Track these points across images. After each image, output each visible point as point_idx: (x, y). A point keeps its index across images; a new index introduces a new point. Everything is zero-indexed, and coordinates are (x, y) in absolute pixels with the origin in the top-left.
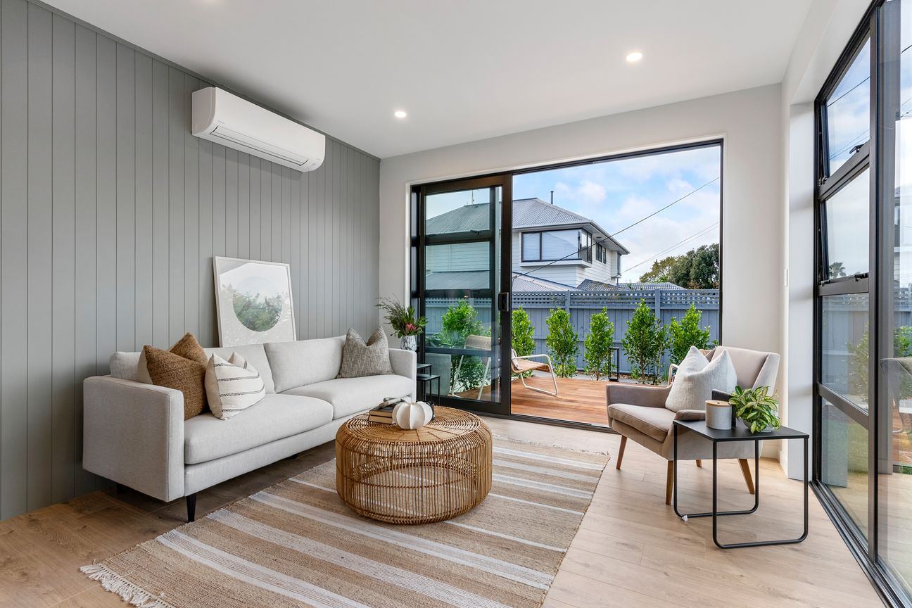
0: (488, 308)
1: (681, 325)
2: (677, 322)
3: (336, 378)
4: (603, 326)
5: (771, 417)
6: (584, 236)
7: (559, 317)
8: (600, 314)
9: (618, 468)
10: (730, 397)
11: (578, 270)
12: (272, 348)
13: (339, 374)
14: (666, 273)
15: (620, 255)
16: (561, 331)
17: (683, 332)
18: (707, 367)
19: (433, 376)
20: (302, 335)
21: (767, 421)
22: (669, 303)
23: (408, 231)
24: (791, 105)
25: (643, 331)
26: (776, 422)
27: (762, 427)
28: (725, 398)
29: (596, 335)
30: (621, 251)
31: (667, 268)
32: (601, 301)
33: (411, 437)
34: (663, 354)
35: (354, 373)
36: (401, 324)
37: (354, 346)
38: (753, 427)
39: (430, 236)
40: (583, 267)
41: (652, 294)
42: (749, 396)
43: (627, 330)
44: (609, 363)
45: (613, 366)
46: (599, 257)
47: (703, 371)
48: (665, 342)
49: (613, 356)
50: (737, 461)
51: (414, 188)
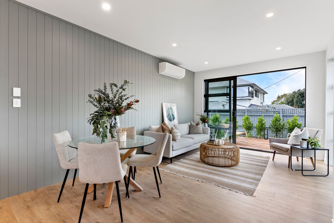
0: (228, 115)
1: (291, 121)
2: (290, 120)
3: (188, 134)
4: (262, 121)
5: (318, 144)
6: (251, 88)
7: (247, 118)
8: (261, 117)
9: (273, 160)
10: (307, 140)
11: (248, 101)
12: (176, 126)
13: (189, 133)
14: (283, 100)
15: (264, 94)
16: (247, 122)
17: (292, 124)
18: (300, 133)
19: (212, 135)
20: (180, 123)
21: (317, 145)
22: (286, 113)
23: (203, 93)
24: (328, 60)
25: (277, 123)
26: (320, 146)
27: (316, 147)
28: (305, 140)
29: (260, 124)
30: (265, 93)
31: (284, 98)
32: (259, 112)
33: (220, 147)
34: (284, 131)
35: (193, 133)
36: (204, 120)
37: (193, 126)
38: (313, 147)
39: (210, 94)
40: (250, 99)
41: (279, 110)
42: (312, 139)
43: (271, 123)
44: (264, 133)
45: (266, 135)
46: (256, 96)
47: (299, 134)
48: (285, 127)
49: (266, 131)
50: (309, 158)
51: (205, 81)
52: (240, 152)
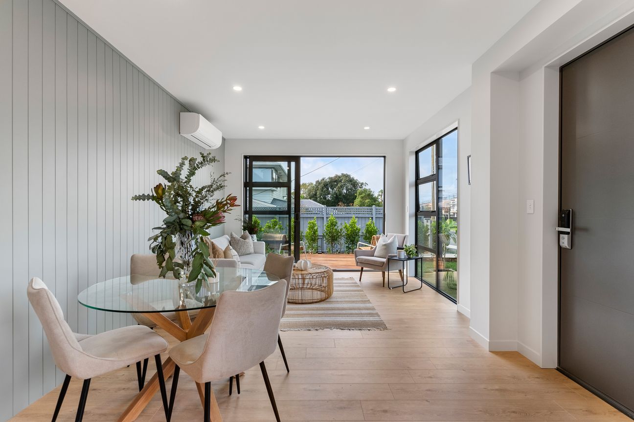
0: (286, 217)
1: (349, 225)
4: (314, 227)
9: (360, 281)
10: (404, 248)
23: (243, 179)
24: (410, 152)
25: (332, 229)
29: (311, 231)
34: (341, 239)
36: (249, 229)
39: (254, 182)
42: (409, 247)
43: (325, 228)
44: (317, 245)
45: (319, 247)
47: (389, 242)
48: (342, 233)
49: (319, 241)
50: (398, 271)
51: (246, 157)
52: (334, 277)
